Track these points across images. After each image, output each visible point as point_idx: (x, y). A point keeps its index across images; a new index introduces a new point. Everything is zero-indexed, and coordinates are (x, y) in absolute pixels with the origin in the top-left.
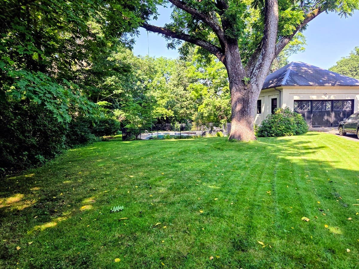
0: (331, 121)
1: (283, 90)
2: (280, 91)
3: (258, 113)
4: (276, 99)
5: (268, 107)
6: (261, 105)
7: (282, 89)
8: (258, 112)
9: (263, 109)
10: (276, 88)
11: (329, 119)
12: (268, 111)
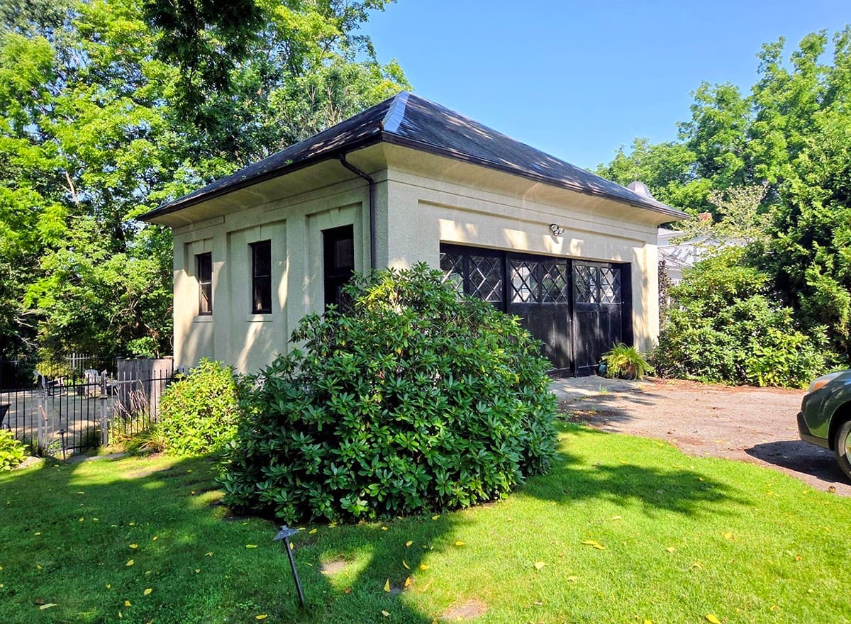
0: (569, 353)
1: (391, 174)
2: (371, 181)
3: (255, 312)
4: (347, 232)
5: (307, 280)
6: (268, 271)
7: (381, 168)
8: (259, 306)
9: (282, 291)
10: (350, 157)
11: (563, 347)
12: (307, 300)
